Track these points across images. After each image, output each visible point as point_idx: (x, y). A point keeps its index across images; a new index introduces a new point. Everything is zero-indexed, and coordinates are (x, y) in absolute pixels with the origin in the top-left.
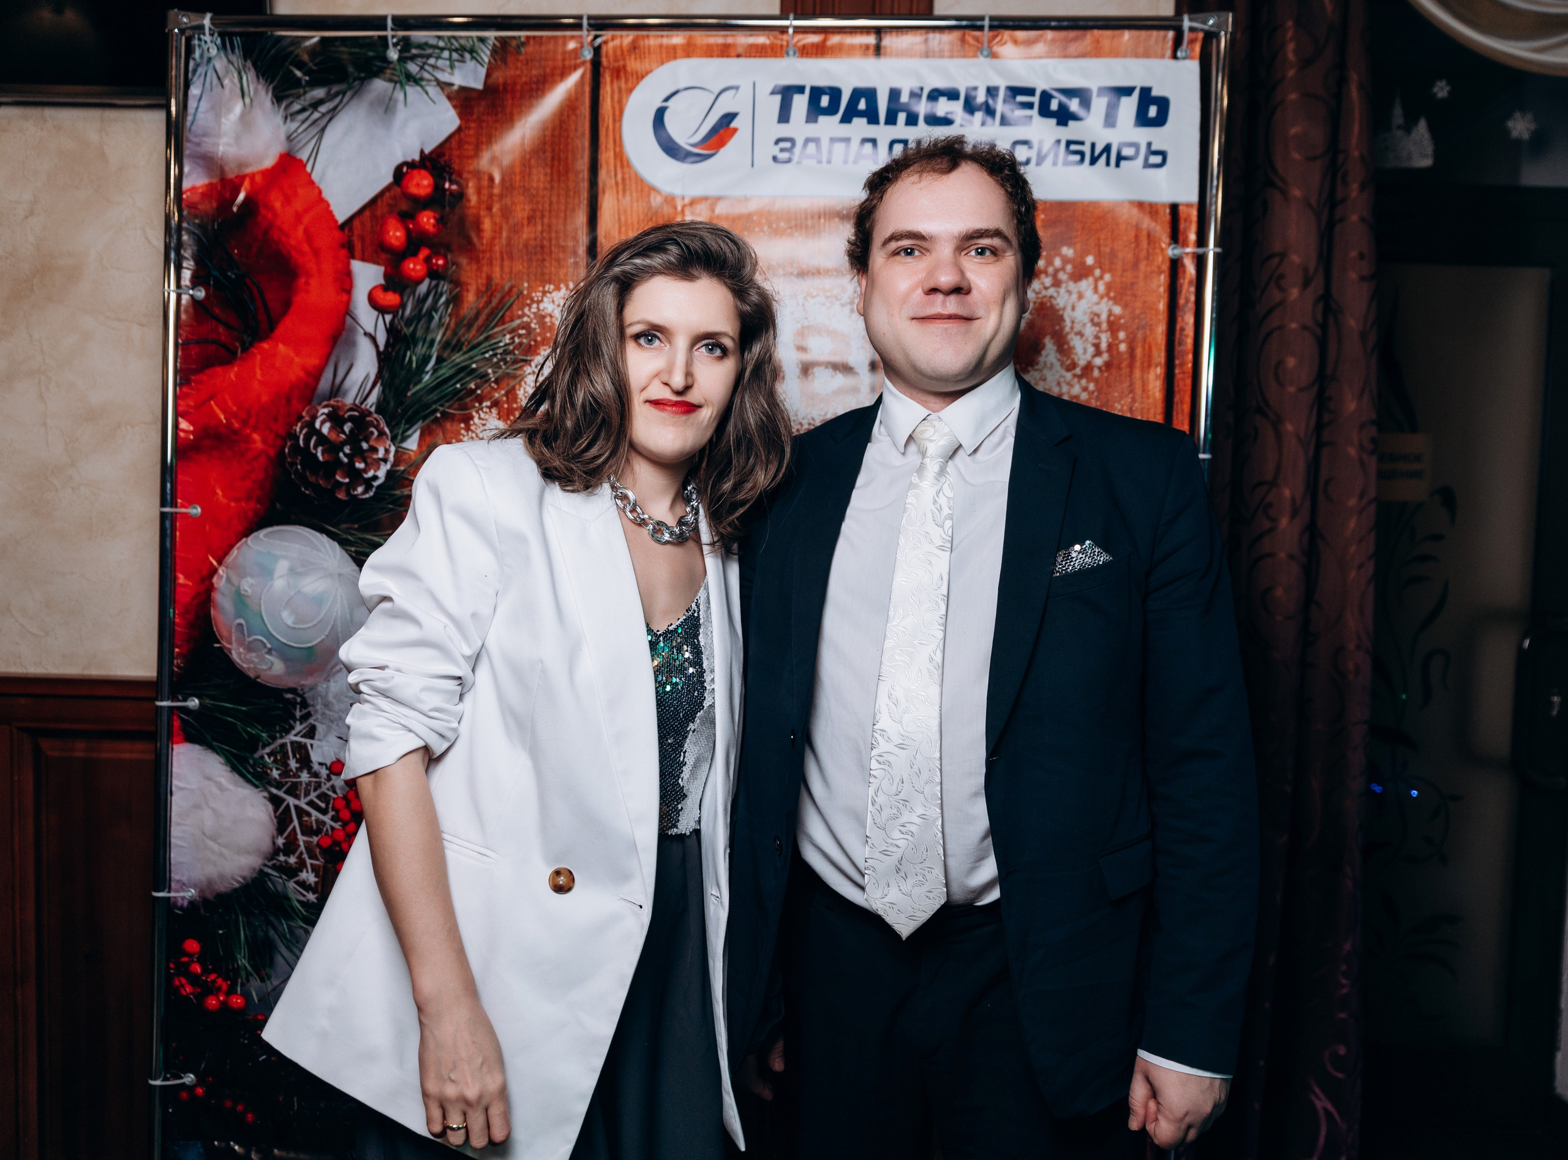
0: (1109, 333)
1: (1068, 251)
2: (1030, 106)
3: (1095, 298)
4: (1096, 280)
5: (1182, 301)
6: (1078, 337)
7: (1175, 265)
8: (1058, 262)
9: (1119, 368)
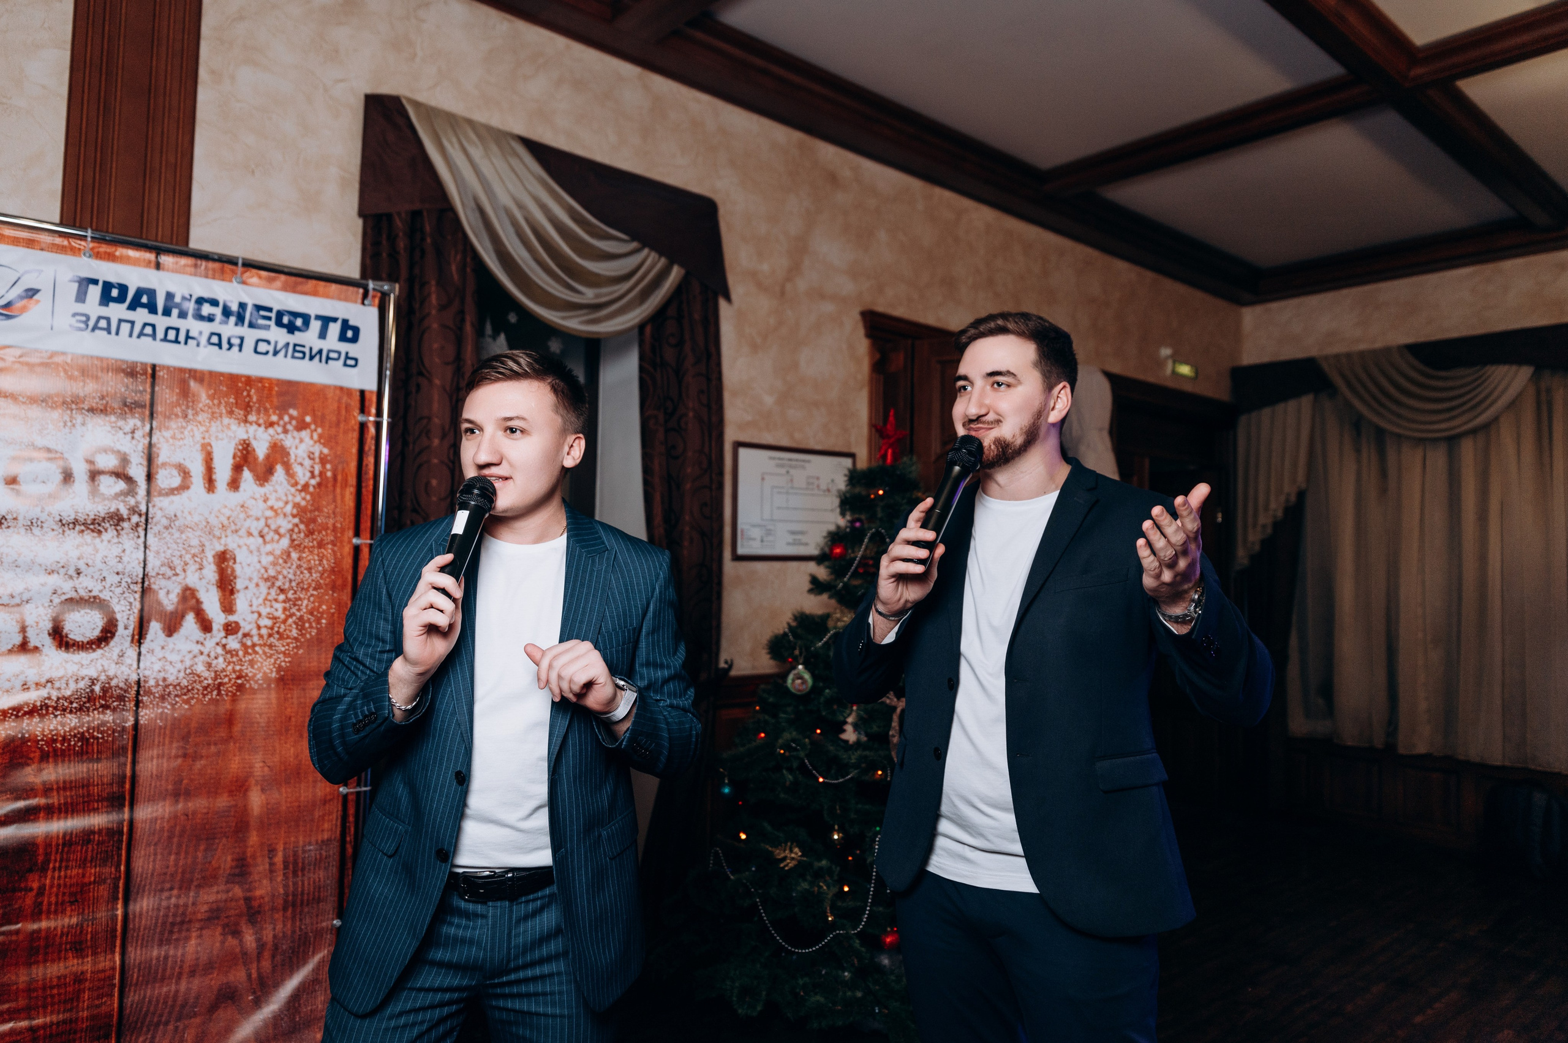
0: (320, 465)
1: (293, 412)
2: (269, 318)
3: (311, 442)
4: (312, 432)
5: (366, 448)
6: (300, 466)
7: (363, 426)
8: (286, 418)
9: (327, 487)
